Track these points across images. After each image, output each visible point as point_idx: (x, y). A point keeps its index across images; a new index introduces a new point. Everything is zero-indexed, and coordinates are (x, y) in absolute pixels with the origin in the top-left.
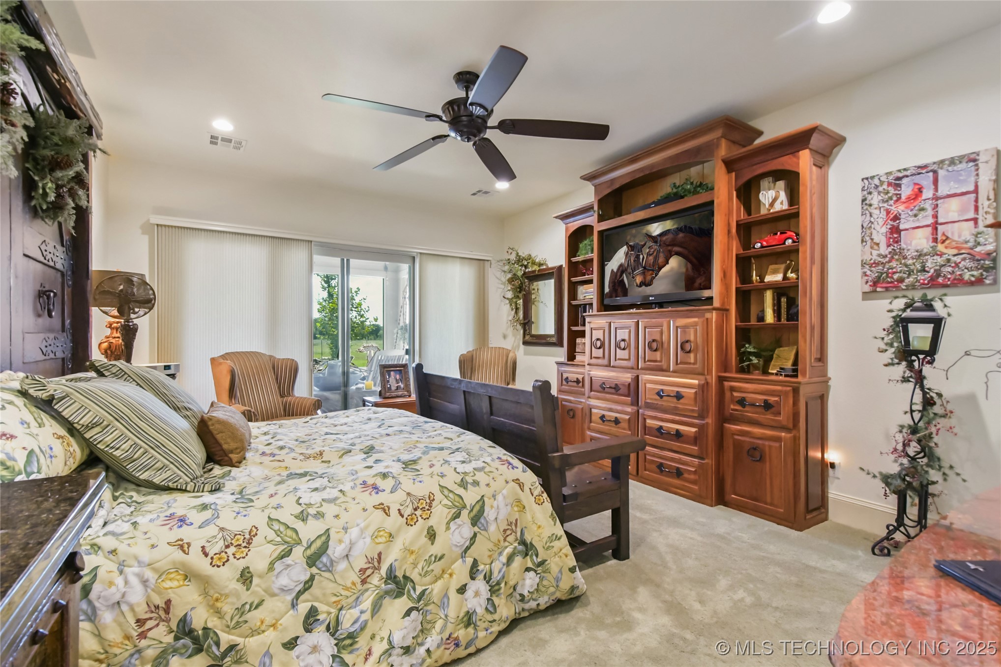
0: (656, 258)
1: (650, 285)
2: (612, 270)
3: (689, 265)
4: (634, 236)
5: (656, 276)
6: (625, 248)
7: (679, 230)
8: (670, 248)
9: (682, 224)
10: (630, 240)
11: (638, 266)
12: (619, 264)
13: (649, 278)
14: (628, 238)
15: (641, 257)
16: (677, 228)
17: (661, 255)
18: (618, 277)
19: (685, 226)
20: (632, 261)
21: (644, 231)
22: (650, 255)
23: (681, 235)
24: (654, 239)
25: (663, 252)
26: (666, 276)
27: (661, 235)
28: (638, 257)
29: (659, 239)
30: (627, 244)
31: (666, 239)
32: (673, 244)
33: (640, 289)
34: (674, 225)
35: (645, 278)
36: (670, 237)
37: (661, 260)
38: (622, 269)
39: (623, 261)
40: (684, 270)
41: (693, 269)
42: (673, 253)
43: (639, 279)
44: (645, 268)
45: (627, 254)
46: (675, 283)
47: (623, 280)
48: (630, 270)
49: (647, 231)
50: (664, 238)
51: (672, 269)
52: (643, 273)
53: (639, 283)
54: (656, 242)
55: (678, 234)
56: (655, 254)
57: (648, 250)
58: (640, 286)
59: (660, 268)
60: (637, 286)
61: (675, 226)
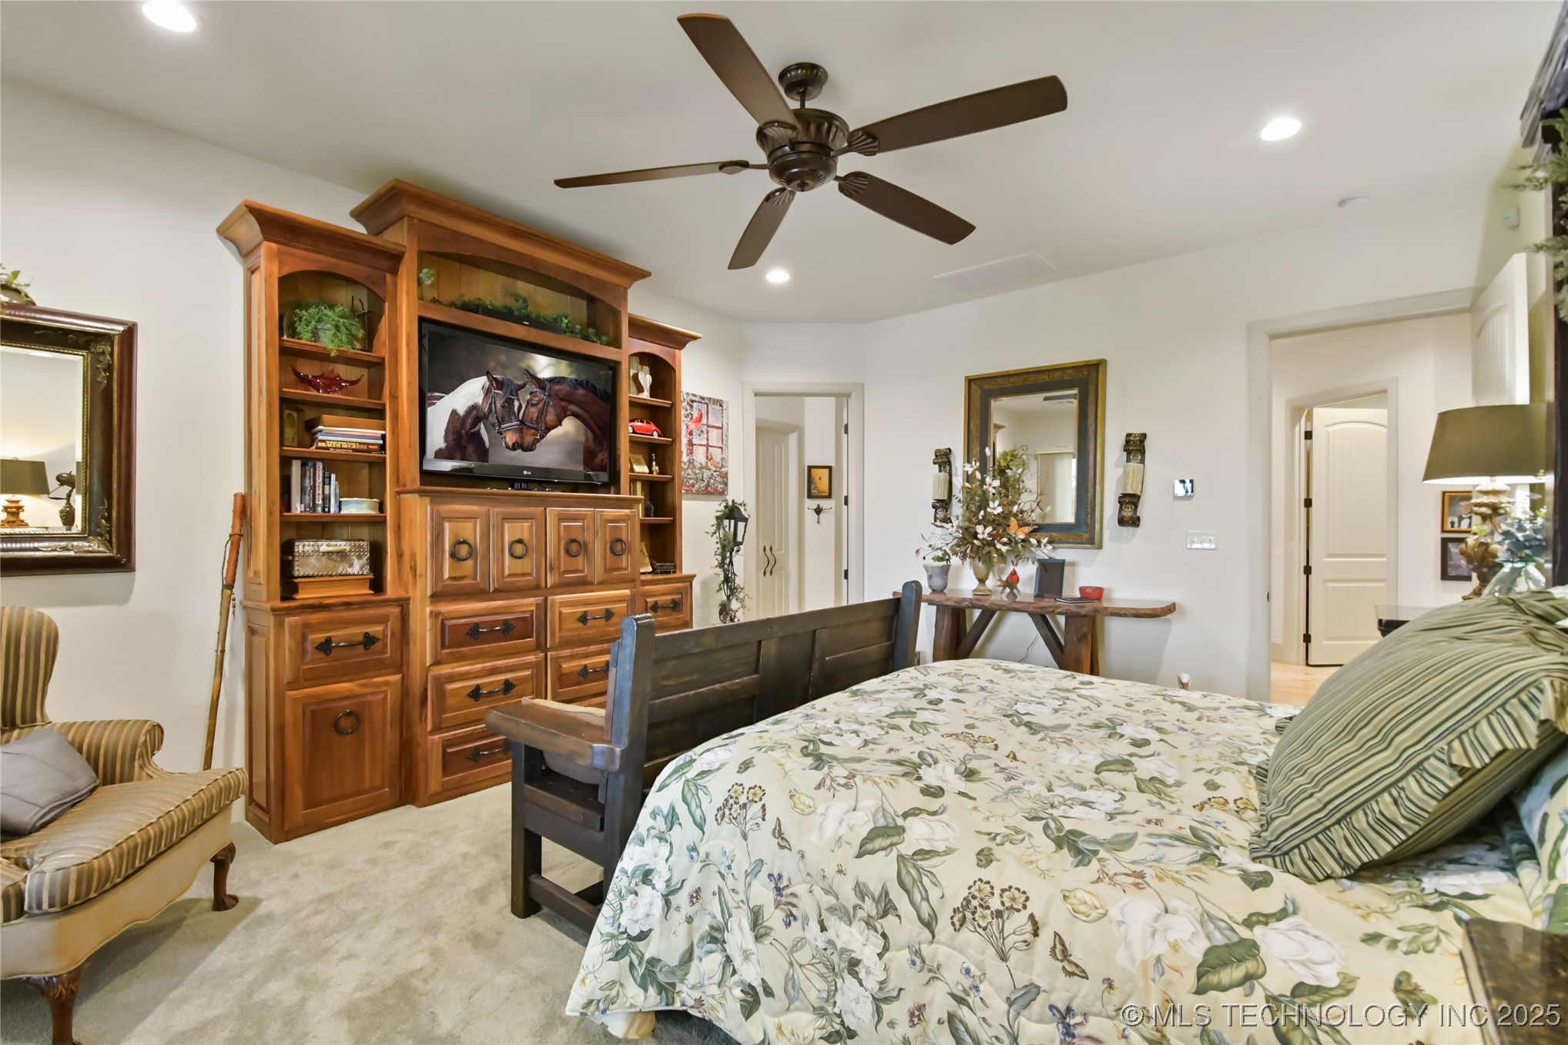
0: (542, 413)
1: (531, 450)
2: (454, 413)
3: (590, 434)
4: (504, 367)
5: (542, 438)
6: (482, 381)
7: (578, 383)
8: (564, 404)
9: (583, 377)
10: (494, 369)
11: (509, 416)
12: (470, 403)
13: (529, 439)
14: (492, 365)
15: (516, 403)
16: (576, 380)
17: (551, 410)
18: (468, 426)
19: (587, 382)
20: (499, 406)
21: (523, 365)
22: (533, 405)
23: (581, 391)
24: (541, 383)
25: (554, 406)
26: (556, 441)
27: (552, 380)
28: (509, 402)
29: (548, 385)
30: (488, 374)
31: (560, 390)
32: (569, 399)
33: (513, 453)
34: (571, 373)
35: (522, 438)
36: (563, 388)
37: (550, 417)
38: (475, 415)
39: (479, 400)
40: (583, 439)
41: (594, 440)
42: (569, 413)
43: (511, 438)
44: (522, 422)
45: (487, 392)
46: (570, 454)
47: (478, 434)
48: (493, 419)
49: (528, 366)
50: (557, 387)
51: (566, 434)
52: (520, 430)
53: (510, 445)
54: (543, 389)
55: (576, 389)
56: (541, 405)
57: (529, 397)
58: (514, 448)
59: (549, 429)
60: (507, 447)
61: (573, 377)
